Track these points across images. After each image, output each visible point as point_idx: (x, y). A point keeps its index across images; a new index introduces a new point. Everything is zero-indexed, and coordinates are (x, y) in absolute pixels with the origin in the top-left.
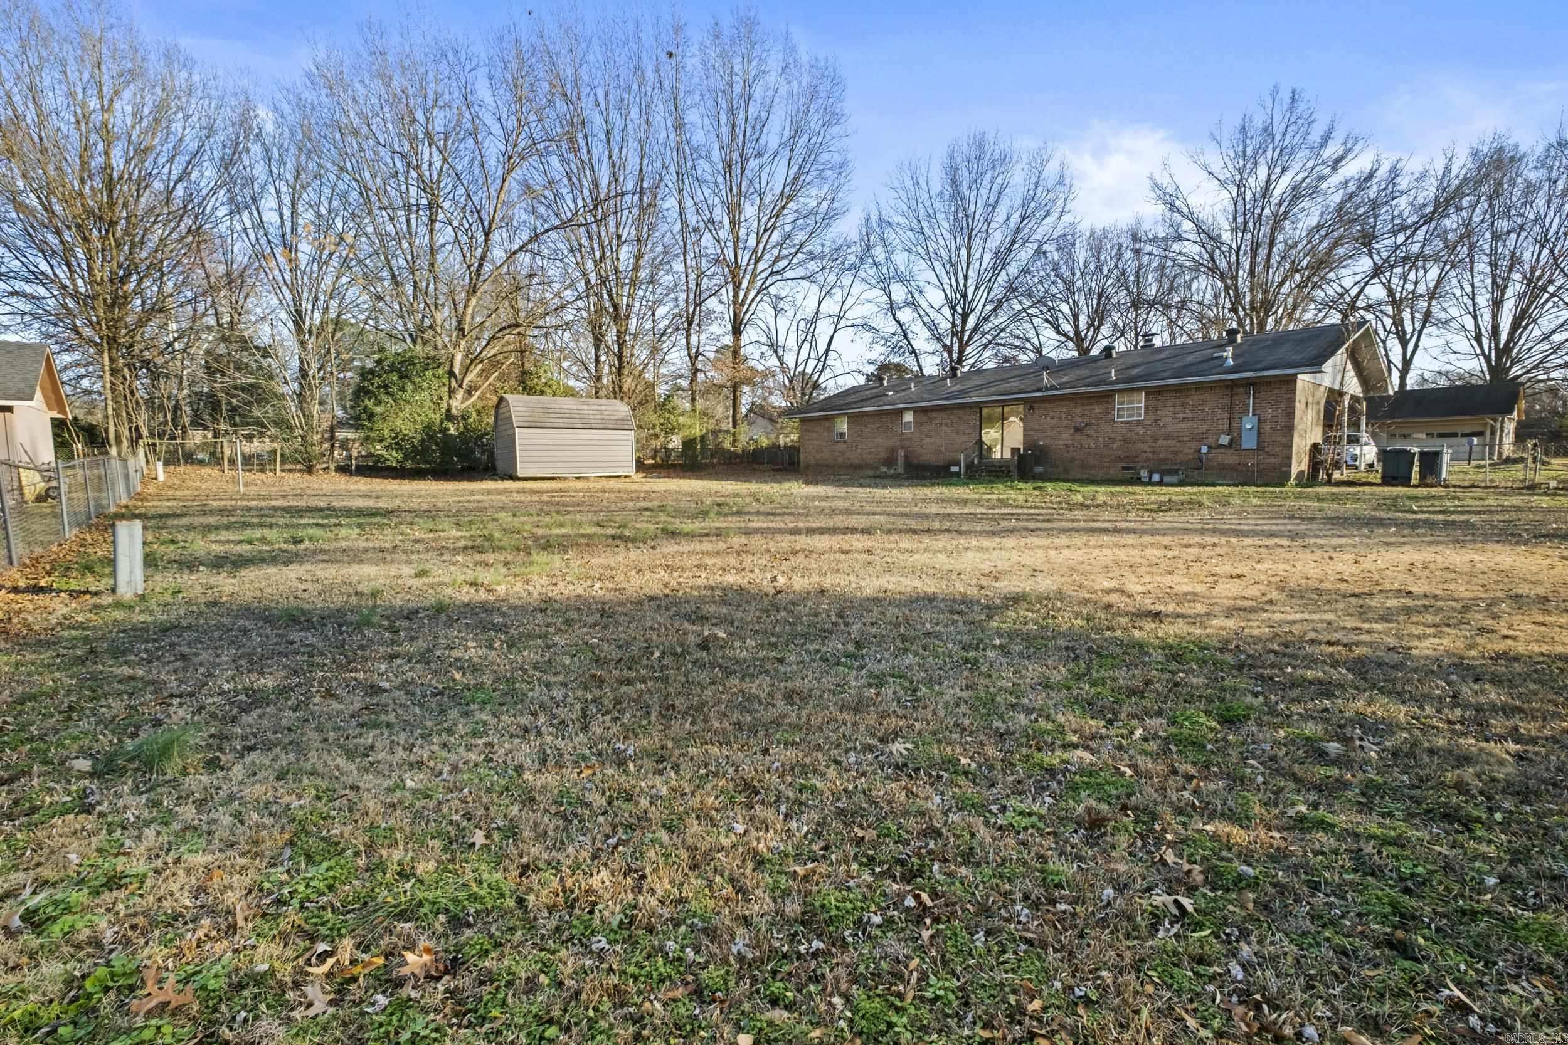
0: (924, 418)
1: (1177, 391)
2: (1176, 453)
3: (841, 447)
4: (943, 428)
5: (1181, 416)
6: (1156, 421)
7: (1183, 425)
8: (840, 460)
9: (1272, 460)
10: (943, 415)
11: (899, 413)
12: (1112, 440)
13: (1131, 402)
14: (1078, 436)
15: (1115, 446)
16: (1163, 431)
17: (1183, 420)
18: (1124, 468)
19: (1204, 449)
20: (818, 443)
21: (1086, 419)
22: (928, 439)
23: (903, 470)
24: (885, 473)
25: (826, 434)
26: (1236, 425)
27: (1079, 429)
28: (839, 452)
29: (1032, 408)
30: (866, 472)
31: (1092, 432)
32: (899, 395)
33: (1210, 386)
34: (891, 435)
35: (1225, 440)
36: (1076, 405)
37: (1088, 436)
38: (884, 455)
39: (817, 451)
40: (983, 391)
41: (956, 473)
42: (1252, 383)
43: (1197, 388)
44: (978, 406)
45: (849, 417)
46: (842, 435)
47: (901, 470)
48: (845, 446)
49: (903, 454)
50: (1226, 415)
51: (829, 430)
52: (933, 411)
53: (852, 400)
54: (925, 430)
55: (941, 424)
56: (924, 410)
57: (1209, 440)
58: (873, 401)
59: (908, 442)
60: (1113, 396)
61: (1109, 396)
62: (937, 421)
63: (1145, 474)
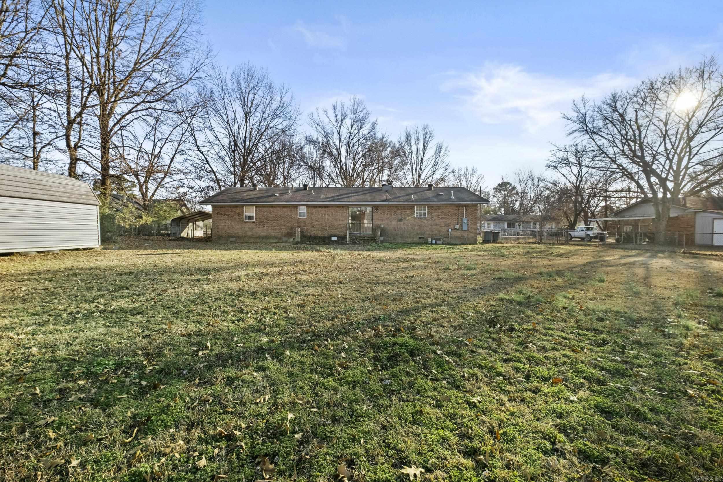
0: (314, 210)
1: (438, 206)
2: (439, 232)
3: (251, 225)
4: (327, 217)
5: (441, 217)
6: (432, 218)
7: (442, 221)
8: (250, 233)
9: (472, 235)
10: (327, 210)
11: (296, 207)
12: (414, 225)
13: (421, 210)
14: (399, 223)
15: (416, 228)
16: (434, 223)
17: (442, 219)
18: (420, 238)
19: (450, 230)
20: (229, 222)
21: (403, 216)
22: (317, 223)
23: (299, 240)
24: (286, 241)
25: (237, 216)
26: (460, 221)
27: (400, 220)
28: (249, 228)
29: (377, 210)
30: (271, 241)
31: (405, 222)
32: (286, 196)
33: (451, 206)
34: (290, 219)
35: (457, 227)
36: (398, 209)
37: (404, 223)
38: (284, 231)
39: (229, 227)
40: (348, 199)
41: (335, 241)
42: (465, 206)
43: (446, 206)
44: (348, 206)
45: (257, 207)
46: (250, 218)
47: (298, 239)
48: (254, 225)
49: (299, 230)
50: (456, 217)
51: (239, 214)
52: (319, 207)
53: (251, 197)
54: (315, 217)
55: (325, 215)
56: (314, 206)
57: (452, 227)
58: (272, 199)
59: (303, 224)
60: (414, 207)
61: (412, 206)
62: (323, 213)
63: (430, 240)
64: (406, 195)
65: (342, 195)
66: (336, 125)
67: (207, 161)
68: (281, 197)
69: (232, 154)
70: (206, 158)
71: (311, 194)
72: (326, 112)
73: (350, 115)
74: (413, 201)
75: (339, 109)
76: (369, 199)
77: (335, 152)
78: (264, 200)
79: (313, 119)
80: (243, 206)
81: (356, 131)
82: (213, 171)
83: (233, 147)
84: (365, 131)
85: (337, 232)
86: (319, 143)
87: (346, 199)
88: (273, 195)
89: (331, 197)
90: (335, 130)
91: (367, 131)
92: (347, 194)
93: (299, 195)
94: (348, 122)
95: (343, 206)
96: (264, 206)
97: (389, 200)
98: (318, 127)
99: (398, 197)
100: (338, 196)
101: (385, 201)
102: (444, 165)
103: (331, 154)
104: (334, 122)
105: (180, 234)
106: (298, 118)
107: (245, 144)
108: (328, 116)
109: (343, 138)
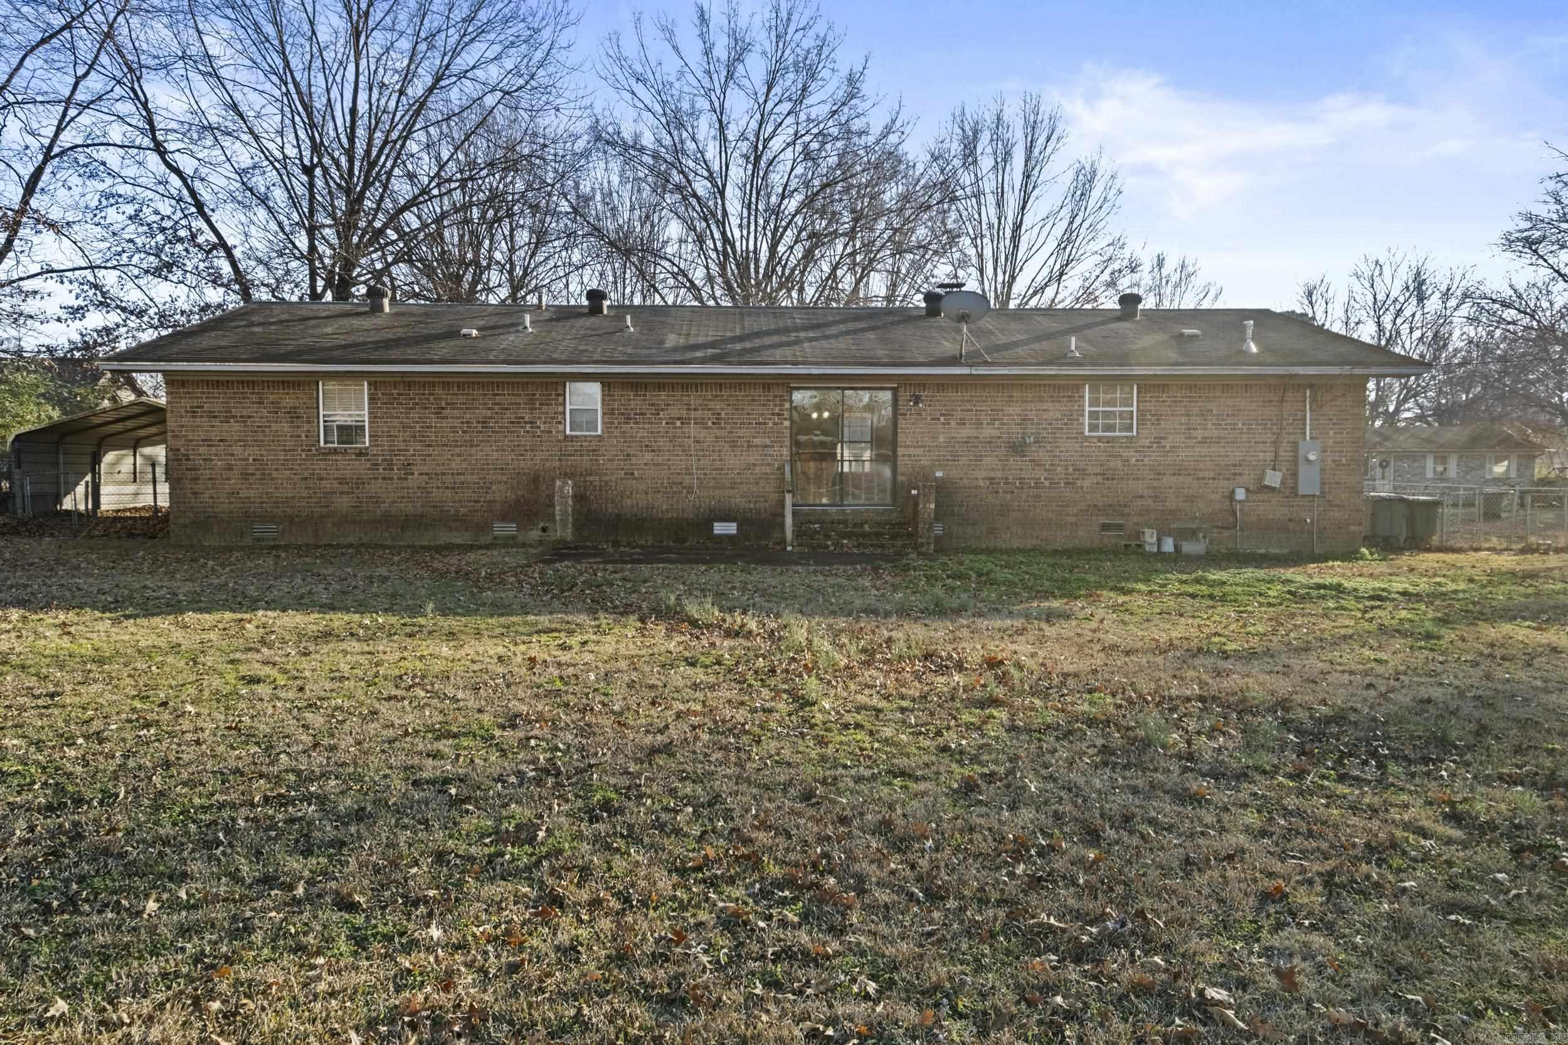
0: (635, 402)
1: (1192, 388)
2: (1192, 499)
3: (349, 467)
4: (693, 429)
5: (1199, 434)
6: (1158, 440)
7: (1205, 451)
8: (344, 503)
9: (1337, 514)
10: (694, 398)
11: (556, 384)
12: (1082, 472)
13: (1111, 403)
14: (1014, 462)
15: (1087, 483)
16: (1170, 459)
17: (1204, 441)
18: (1105, 527)
19: (1240, 494)
20: (252, 452)
21: (1031, 429)
22: (648, 456)
23: (568, 534)
24: (510, 543)
25: (285, 427)
26: (1285, 454)
27: (1018, 448)
28: (342, 481)
29: (917, 400)
30: (444, 538)
31: (1043, 455)
32: (511, 339)
33: (1248, 384)
34: (527, 441)
35: (1273, 479)
36: (1010, 400)
37: (1036, 463)
38: (501, 492)
39: (245, 476)
40: (788, 352)
41: (730, 537)
42: (1312, 384)
43: (1227, 385)
44: (788, 383)
45: (377, 382)
46: (349, 433)
47: (564, 532)
48: (363, 465)
49: (569, 489)
50: (1269, 437)
51: (293, 415)
52: (660, 387)
53: (351, 339)
54: (641, 432)
55: (685, 421)
56: (635, 383)
57: (1248, 478)
58: (444, 348)
59: (585, 461)
60: (1079, 388)
61: (1073, 387)
62: (674, 412)
63: (1150, 537)
64: (1038, 339)
65: (758, 335)
66: (706, 83)
67: (200, 206)
68: (489, 343)
69: (304, 178)
70: (193, 193)
71: (624, 328)
72: (669, 33)
73: (763, 40)
74: (1077, 363)
75: (717, 18)
76: (881, 352)
77: (701, 187)
78: (411, 352)
79: (620, 60)
80: (310, 381)
81: (786, 106)
82: (222, 244)
83: (307, 153)
84: (818, 104)
85: (737, 500)
86: (642, 150)
87: (778, 354)
88: (453, 334)
89: (712, 345)
90: (703, 104)
91: (825, 109)
92: (778, 331)
93: (565, 338)
94: (755, 68)
95: (768, 383)
96: (407, 381)
97: (973, 359)
98: (639, 89)
99: (1007, 347)
100: (741, 339)
101: (954, 361)
102: (1101, 242)
103: (685, 192)
104: (700, 74)
105: (58, 499)
106: (563, 41)
107: (352, 138)
108: (676, 48)
109: (732, 133)
